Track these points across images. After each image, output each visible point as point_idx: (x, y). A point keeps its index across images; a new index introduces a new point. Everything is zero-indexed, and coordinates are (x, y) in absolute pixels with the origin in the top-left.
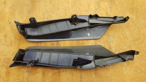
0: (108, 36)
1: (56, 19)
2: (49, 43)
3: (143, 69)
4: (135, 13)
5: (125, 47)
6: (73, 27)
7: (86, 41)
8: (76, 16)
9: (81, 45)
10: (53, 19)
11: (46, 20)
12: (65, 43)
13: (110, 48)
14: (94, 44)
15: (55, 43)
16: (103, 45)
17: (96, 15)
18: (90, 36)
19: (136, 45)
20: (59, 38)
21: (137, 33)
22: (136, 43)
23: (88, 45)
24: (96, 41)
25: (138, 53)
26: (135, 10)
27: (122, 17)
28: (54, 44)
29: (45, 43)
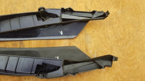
0: (86, 35)
1: (22, 12)
2: (10, 43)
3: (125, 77)
4: (121, 7)
5: (106, 49)
6: (41, 23)
7: (59, 40)
8: (44, 9)
9: (51, 46)
10: (19, 12)
11: (9, 13)
12: (31, 44)
13: (87, 50)
14: (67, 45)
15: (18, 42)
16: (78, 46)
17: (70, 8)
18: (62, 35)
19: (119, 46)
20: (23, 37)
21: (122, 31)
22: (119, 44)
23: (61, 46)
24: (70, 41)
25: (116, 59)
26: (121, 3)
27: (102, 12)
28: (16, 45)
29: (5, 42)
